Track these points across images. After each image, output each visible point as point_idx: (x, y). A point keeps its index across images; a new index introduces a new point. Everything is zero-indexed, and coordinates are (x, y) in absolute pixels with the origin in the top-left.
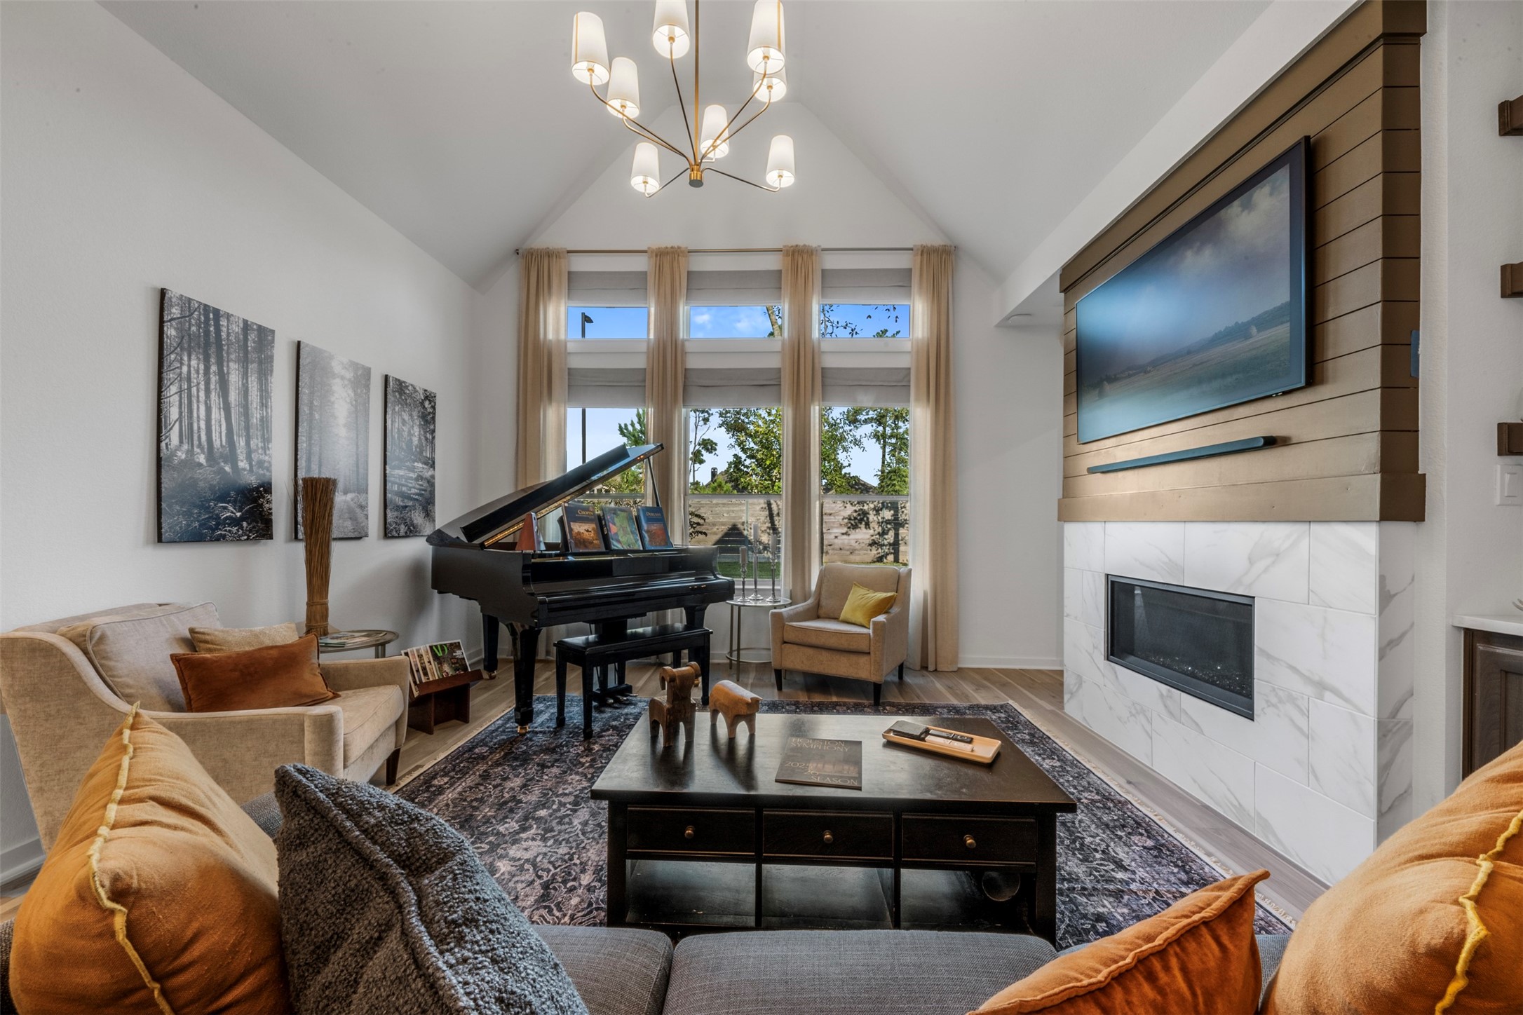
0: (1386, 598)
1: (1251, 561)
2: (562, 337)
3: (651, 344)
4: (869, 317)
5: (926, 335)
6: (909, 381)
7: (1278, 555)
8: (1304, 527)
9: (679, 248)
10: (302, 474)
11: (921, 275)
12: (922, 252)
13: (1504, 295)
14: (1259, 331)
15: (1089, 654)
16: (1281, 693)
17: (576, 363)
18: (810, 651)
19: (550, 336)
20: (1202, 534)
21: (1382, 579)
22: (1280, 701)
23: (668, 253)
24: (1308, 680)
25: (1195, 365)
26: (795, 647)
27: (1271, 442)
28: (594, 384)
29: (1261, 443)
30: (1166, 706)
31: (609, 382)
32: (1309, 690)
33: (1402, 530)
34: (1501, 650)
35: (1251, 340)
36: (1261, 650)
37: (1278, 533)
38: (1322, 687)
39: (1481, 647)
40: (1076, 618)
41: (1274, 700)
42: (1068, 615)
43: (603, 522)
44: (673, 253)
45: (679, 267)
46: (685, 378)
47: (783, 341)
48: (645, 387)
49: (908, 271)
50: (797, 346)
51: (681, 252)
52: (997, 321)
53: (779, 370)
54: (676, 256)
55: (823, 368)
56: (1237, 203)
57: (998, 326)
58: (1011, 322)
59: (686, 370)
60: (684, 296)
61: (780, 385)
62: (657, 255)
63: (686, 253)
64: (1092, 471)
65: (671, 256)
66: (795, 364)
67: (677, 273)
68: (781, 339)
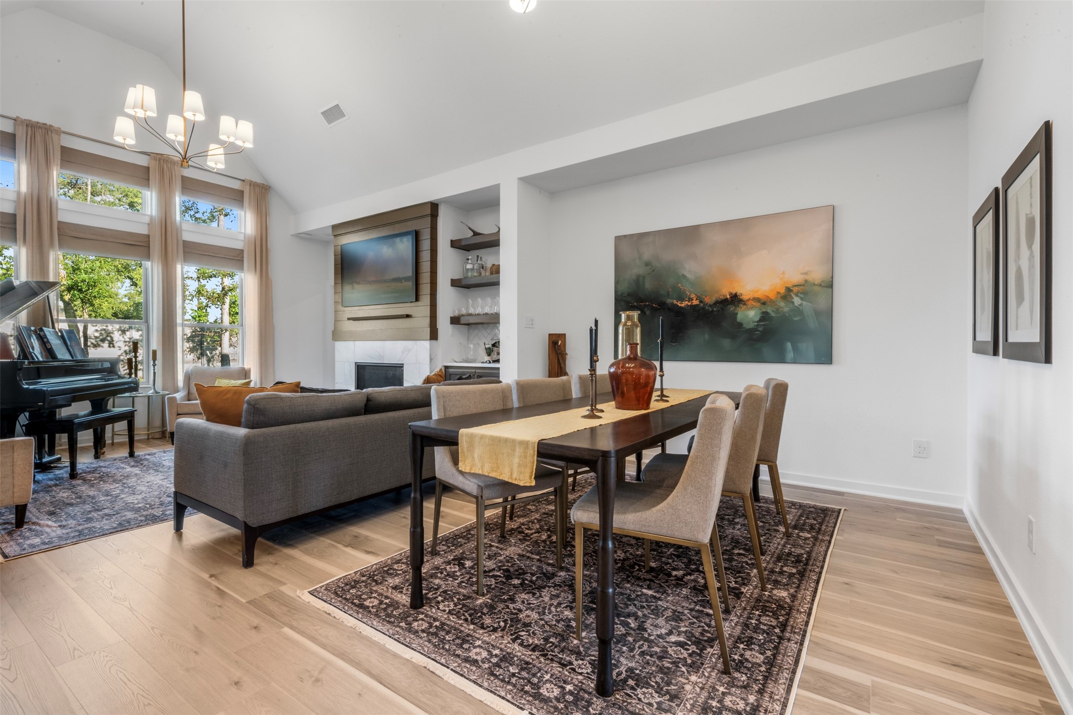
0: (431, 360)
1: (403, 353)
3: (22, 197)
5: (253, 233)
6: (243, 257)
7: (409, 350)
8: (415, 342)
9: (51, 126)
11: (250, 196)
12: (251, 184)
13: (451, 285)
14: (405, 281)
20: (389, 344)
21: (430, 355)
23: (40, 127)
27: (408, 316)
29: (405, 316)
33: (434, 342)
35: (403, 284)
36: (406, 380)
37: (409, 344)
39: (447, 371)
40: (341, 383)
42: (337, 383)
43: (45, 340)
44: (46, 129)
45: (52, 141)
46: (58, 228)
47: (151, 217)
48: (15, 229)
49: (242, 192)
50: (165, 224)
51: (55, 130)
52: (293, 233)
53: (149, 236)
54: (50, 133)
55: (184, 241)
56: (399, 238)
57: (293, 235)
58: (300, 235)
59: (59, 222)
60: (57, 165)
61: (149, 247)
62: (27, 126)
63: (59, 132)
64: (349, 319)
65: (43, 130)
66: (164, 236)
67: (51, 146)
68: (148, 215)
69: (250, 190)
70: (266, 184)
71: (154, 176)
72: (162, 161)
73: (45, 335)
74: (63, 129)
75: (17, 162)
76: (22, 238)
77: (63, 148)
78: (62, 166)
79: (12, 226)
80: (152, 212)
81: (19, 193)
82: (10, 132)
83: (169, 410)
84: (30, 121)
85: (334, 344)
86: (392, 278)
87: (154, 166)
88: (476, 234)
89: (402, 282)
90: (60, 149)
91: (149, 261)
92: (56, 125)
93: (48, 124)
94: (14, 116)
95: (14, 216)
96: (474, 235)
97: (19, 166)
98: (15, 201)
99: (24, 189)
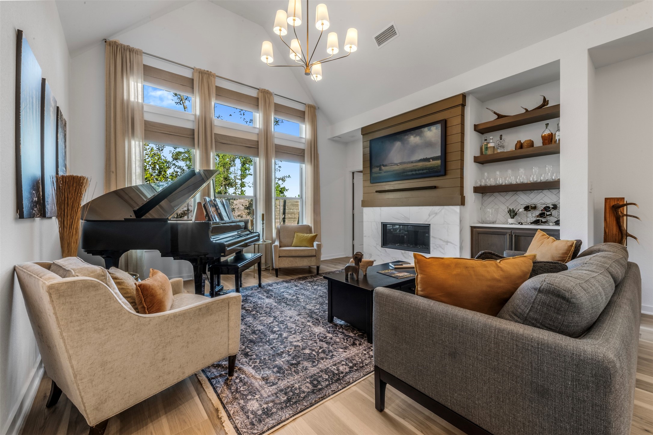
0: (460, 221)
1: (429, 216)
2: (140, 101)
3: (197, 117)
4: (231, 115)
5: (310, 138)
6: (305, 154)
7: (436, 214)
8: (443, 207)
9: (211, 72)
10: (61, 173)
11: (308, 115)
12: (309, 106)
13: (474, 162)
14: (433, 161)
15: (375, 247)
16: (437, 246)
17: (148, 117)
18: (291, 259)
19: (132, 99)
20: (415, 209)
21: (460, 217)
22: (437, 247)
23: (206, 73)
24: (444, 241)
25: (414, 166)
26: (285, 258)
28: (159, 131)
29: (434, 187)
30: (404, 256)
31: (170, 132)
32: (444, 243)
33: (462, 207)
34: (478, 230)
35: (430, 163)
36: (432, 237)
37: (436, 209)
38: (447, 242)
39: (474, 229)
40: (369, 237)
41: (435, 247)
42: (365, 236)
43: (217, 207)
44: (208, 74)
45: (212, 82)
46: (215, 138)
47: (259, 129)
48: (194, 138)
49: (304, 112)
50: (266, 133)
51: (213, 75)
52: (330, 137)
53: (258, 142)
54: (210, 76)
55: (275, 144)
56: (426, 128)
57: (329, 139)
58: (334, 139)
59: (215, 134)
60: (214, 97)
61: (258, 148)
62: (199, 72)
63: (215, 76)
64: (377, 192)
65: (207, 75)
66: (266, 140)
67: (211, 85)
68: (258, 128)
69: (309, 110)
70: (315, 105)
71: (261, 102)
72: (265, 93)
73: (217, 204)
74: (216, 74)
75: (194, 97)
76: (197, 145)
77: (216, 87)
78: (216, 99)
79: (192, 137)
80: (260, 126)
81: (195, 115)
82: (190, 77)
83: (275, 254)
84: (201, 69)
85: (363, 210)
86: (419, 159)
87: (261, 96)
88: (500, 116)
89: (429, 161)
90: (215, 87)
91: (258, 157)
92: (213, 72)
93: (209, 71)
94: (193, 67)
95: (193, 130)
96: (498, 118)
97: (195, 99)
98: (193, 121)
99: (198, 113)
